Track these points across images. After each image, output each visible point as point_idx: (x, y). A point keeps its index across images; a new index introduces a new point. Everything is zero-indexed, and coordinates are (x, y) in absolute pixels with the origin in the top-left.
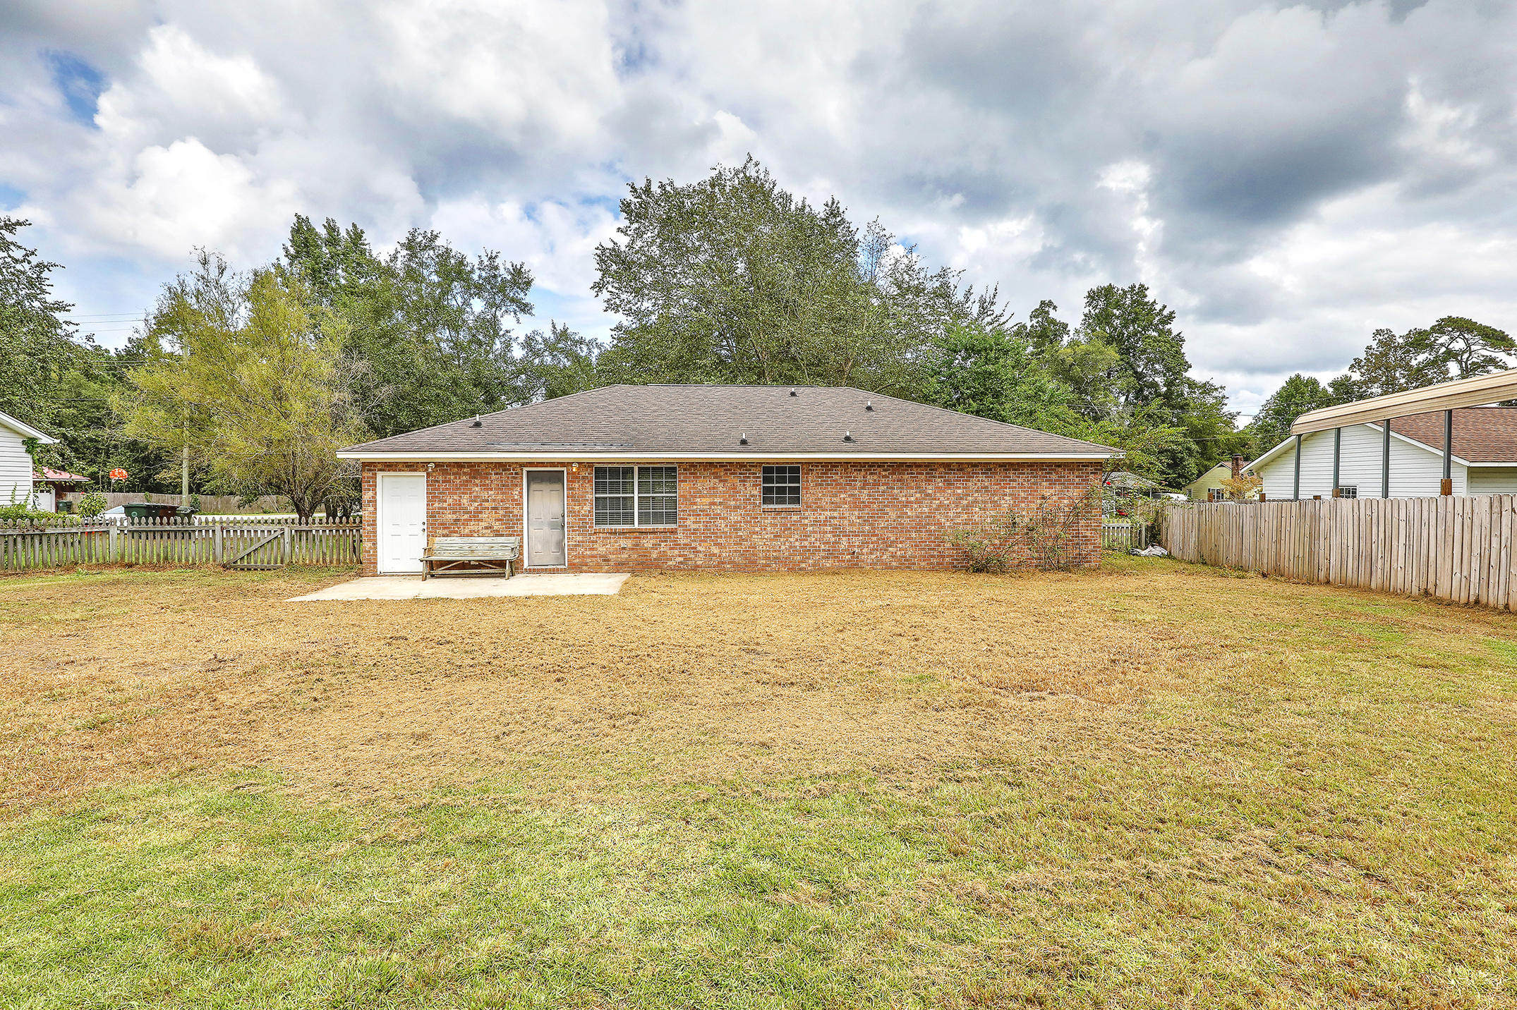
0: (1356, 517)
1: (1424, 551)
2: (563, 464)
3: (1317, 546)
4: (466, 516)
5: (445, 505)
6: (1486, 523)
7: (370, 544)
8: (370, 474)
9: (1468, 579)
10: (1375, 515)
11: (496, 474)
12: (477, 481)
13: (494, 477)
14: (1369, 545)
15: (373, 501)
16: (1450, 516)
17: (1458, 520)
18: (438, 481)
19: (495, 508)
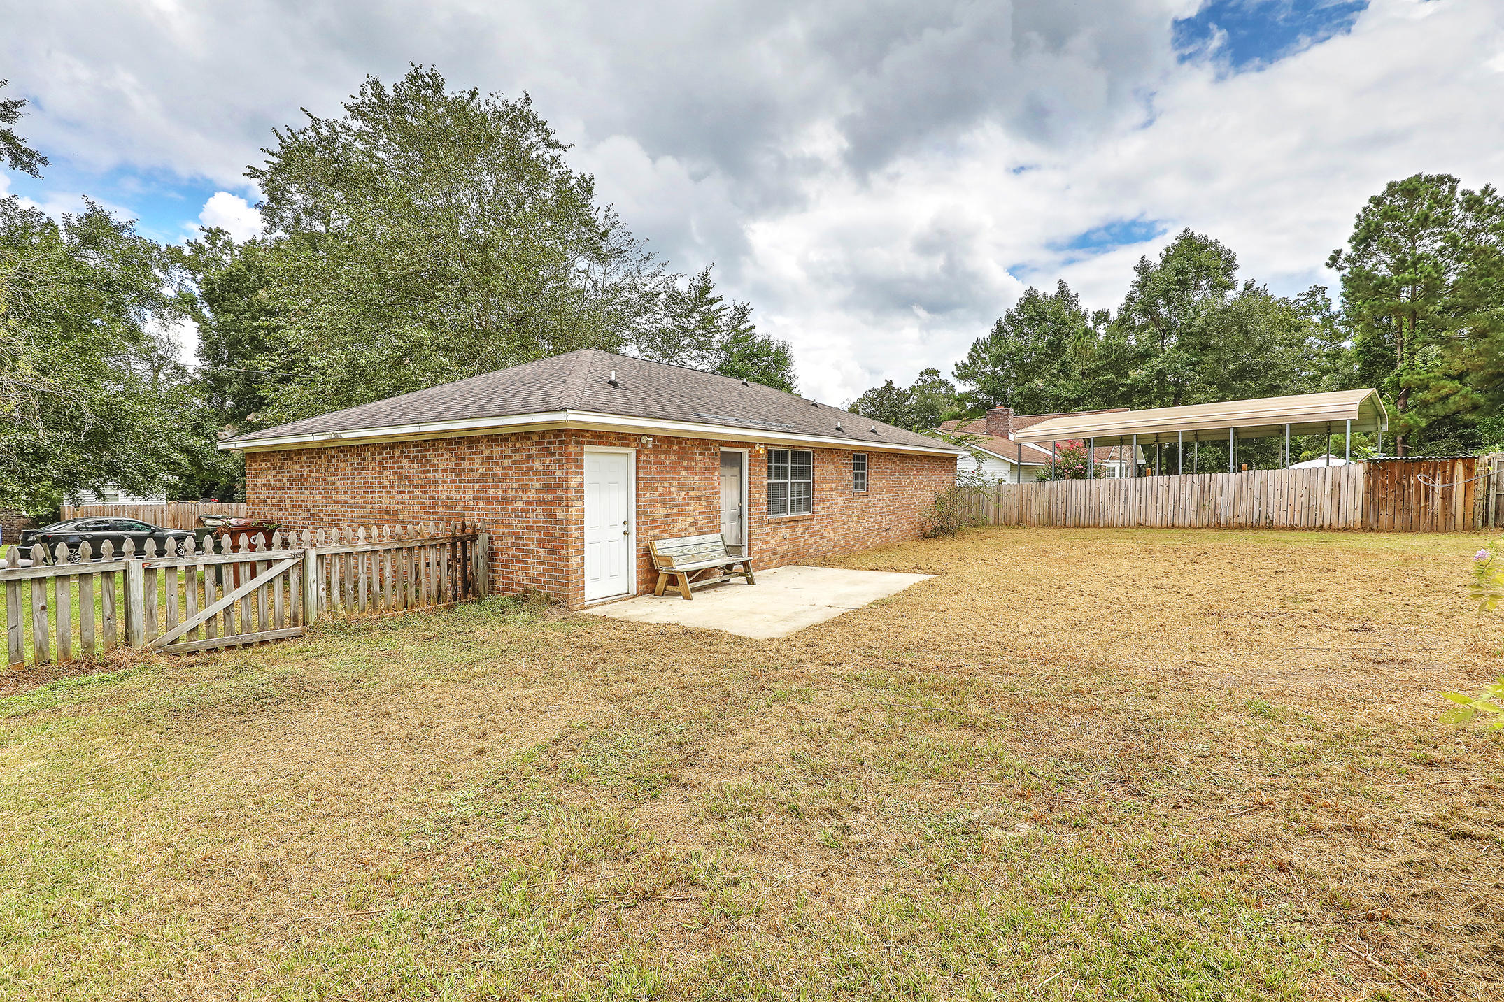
0: (1088, 490)
1: (1137, 505)
2: (742, 445)
3: (1055, 507)
4: (675, 510)
5: (656, 495)
6: (1177, 488)
7: (577, 559)
8: (578, 449)
9: (1166, 515)
10: (1102, 488)
11: (700, 454)
12: (685, 463)
13: (698, 457)
14: (1097, 504)
15: (580, 491)
16: (1155, 486)
17: (1160, 488)
18: (649, 462)
19: (699, 499)
